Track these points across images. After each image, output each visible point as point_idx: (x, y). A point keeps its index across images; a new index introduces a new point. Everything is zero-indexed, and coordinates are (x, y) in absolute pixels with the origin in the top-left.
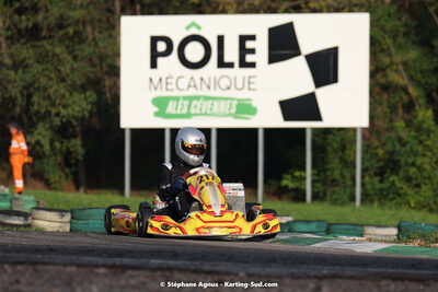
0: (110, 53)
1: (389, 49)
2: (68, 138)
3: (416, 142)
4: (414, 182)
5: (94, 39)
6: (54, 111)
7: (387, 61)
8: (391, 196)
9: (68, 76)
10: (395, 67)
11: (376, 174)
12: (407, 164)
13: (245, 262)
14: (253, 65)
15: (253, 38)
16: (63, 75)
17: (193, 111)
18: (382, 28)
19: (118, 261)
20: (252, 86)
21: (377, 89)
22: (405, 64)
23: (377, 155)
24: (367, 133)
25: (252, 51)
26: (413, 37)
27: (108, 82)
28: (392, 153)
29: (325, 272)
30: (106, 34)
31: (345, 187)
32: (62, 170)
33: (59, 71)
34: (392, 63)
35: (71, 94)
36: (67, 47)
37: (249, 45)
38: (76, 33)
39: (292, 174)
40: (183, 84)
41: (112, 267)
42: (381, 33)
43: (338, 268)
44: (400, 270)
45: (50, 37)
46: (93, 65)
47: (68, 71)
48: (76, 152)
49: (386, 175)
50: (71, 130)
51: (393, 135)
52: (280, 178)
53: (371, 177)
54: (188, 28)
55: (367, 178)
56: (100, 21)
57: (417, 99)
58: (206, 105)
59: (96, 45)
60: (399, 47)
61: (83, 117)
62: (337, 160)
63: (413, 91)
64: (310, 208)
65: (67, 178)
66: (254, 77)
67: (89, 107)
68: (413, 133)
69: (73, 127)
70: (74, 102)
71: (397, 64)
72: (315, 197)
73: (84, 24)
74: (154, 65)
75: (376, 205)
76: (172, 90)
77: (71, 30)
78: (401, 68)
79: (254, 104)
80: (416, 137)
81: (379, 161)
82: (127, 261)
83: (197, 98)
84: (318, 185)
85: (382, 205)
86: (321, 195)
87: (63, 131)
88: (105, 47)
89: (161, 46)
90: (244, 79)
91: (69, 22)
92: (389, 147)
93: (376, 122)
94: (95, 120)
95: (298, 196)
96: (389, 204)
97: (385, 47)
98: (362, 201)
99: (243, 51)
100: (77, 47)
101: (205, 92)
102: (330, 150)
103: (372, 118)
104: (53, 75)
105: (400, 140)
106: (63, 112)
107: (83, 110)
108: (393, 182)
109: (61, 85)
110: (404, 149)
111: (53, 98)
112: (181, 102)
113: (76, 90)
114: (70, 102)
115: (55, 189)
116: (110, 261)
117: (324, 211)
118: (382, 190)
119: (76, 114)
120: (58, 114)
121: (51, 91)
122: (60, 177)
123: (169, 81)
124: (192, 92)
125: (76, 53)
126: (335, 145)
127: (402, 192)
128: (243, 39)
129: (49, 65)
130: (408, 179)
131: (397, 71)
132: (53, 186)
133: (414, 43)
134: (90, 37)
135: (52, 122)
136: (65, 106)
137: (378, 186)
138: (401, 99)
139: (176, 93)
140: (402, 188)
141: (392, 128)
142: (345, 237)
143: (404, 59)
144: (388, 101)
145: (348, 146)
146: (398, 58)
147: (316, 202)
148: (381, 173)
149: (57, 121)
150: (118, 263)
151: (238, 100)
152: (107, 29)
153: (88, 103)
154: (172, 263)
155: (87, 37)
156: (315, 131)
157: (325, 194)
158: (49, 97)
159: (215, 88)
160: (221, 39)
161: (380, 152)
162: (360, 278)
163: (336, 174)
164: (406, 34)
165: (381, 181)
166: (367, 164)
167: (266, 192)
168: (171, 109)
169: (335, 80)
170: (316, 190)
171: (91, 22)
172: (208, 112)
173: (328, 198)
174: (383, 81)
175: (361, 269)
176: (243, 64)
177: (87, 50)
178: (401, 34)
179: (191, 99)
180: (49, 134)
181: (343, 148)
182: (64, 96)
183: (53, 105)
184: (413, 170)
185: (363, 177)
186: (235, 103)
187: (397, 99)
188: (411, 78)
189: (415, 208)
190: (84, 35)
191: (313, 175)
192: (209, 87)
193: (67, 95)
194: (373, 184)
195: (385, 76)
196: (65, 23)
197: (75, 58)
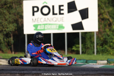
0: (20, 12)
1: (103, 8)
2: (8, 38)
3: (112, 35)
4: (112, 47)
5: (15, 8)
6: (4, 30)
7: (103, 11)
8: (105, 52)
9: (8, 19)
10: (105, 13)
11: (101, 45)
12: (110, 42)
13: (60, 71)
14: (63, 14)
15: (63, 6)
16: (7, 19)
17: (45, 28)
18: (101, 2)
19: (22, 72)
20: (63, 20)
21: (100, 20)
22: (108, 12)
23: (101, 39)
24: (98, 33)
25: (63, 10)
26: (111, 4)
27: (20, 20)
28: (105, 39)
29: (84, 73)
30: (19, 6)
31: (91, 49)
32: (7, 47)
33: (5, 18)
34: (105, 12)
35: (9, 24)
36: (8, 10)
37: (62, 8)
38: (10, 6)
39: (75, 46)
40: (42, 20)
41: (21, 74)
42: (101, 3)
43: (88, 72)
44: (107, 72)
45: (2, 7)
46: (15, 15)
47: (8, 18)
48: (11, 42)
49: (104, 45)
50: (9, 35)
51: (105, 33)
52: (72, 47)
53: (99, 46)
54: (43, 3)
55: (98, 47)
56: (17, 2)
57: (112, 22)
58: (49, 27)
59: (16, 9)
60: (106, 7)
61: (13, 31)
62: (89, 41)
63: (111, 20)
64: (81, 56)
65: (8, 49)
66: (63, 17)
67: (14, 28)
68: (111, 33)
69: (10, 34)
70: (10, 27)
71: (106, 12)
72: (83, 53)
73: (12, 3)
74: (33, 15)
75: (101, 54)
76: (39, 22)
77: (8, 5)
78: (107, 13)
79: (64, 25)
80: (112, 34)
81: (101, 41)
82: (25, 72)
83: (47, 24)
84: (83, 49)
85: (103, 54)
86: (84, 52)
87: (7, 35)
88: (19, 10)
89: (36, 9)
90: (60, 18)
91: (8, 3)
92: (104, 37)
93: (100, 30)
94: (16, 32)
95: (78, 52)
96: (105, 54)
97: (102, 7)
98: (97, 53)
99: (60, 10)
100: (10, 10)
101: (49, 22)
102: (87, 38)
103: (99, 29)
104: (3, 19)
105: (107, 35)
106: (7, 30)
107: (13, 29)
108: (106, 48)
109: (6, 22)
110: (109, 38)
111: (4, 25)
112: (42, 26)
113: (11, 23)
114: (9, 27)
115: (5, 53)
116: (20, 72)
117: (85, 57)
118: (102, 50)
119: (10, 30)
120: (5, 31)
121: (3, 24)
122: (6, 49)
123: (38, 19)
124: (45, 23)
125: (10, 12)
126: (88, 37)
127: (108, 50)
128: (60, 6)
129: (2, 16)
130: (110, 46)
131: (106, 14)
132: (4, 52)
133: (111, 6)
134: (14, 7)
135: (3, 33)
136: (7, 28)
137: (101, 49)
138: (108, 22)
139: (40, 23)
140: (108, 49)
141: (105, 31)
142: (91, 64)
143: (108, 11)
144: (104, 23)
145: (92, 37)
146: (106, 10)
147: (83, 54)
148: (102, 45)
149: (5, 33)
150: (22, 73)
151: (59, 25)
152: (19, 5)
153: (14, 27)
154: (39, 72)
155: (13, 7)
156: (82, 33)
157: (86, 52)
158: (2, 25)
159: (52, 21)
160: (53, 7)
161: (102, 39)
162: (95, 75)
163: (89, 46)
164: (109, 3)
165: (102, 47)
166: (98, 42)
167: (68, 52)
168: (39, 28)
169: (88, 17)
170: (83, 51)
171: (14, 2)
172: (50, 28)
173: (87, 53)
174: (102, 17)
175: (95, 72)
176: (60, 14)
177: (13, 11)
178: (107, 3)
179: (45, 25)
180: (3, 36)
181: (91, 38)
182: (7, 25)
183: (4, 28)
184: (111, 44)
185: (97, 46)
186: (58, 25)
187: (106, 22)
188: (110, 16)
189: (112, 55)
190: (12, 7)
191: (82, 46)
192: (50, 21)
193: (8, 25)
194: (100, 48)
195: (103, 16)
196: (7, 3)
197: (10, 14)
